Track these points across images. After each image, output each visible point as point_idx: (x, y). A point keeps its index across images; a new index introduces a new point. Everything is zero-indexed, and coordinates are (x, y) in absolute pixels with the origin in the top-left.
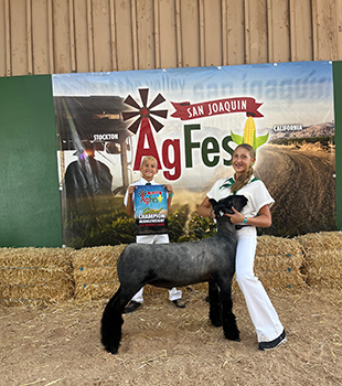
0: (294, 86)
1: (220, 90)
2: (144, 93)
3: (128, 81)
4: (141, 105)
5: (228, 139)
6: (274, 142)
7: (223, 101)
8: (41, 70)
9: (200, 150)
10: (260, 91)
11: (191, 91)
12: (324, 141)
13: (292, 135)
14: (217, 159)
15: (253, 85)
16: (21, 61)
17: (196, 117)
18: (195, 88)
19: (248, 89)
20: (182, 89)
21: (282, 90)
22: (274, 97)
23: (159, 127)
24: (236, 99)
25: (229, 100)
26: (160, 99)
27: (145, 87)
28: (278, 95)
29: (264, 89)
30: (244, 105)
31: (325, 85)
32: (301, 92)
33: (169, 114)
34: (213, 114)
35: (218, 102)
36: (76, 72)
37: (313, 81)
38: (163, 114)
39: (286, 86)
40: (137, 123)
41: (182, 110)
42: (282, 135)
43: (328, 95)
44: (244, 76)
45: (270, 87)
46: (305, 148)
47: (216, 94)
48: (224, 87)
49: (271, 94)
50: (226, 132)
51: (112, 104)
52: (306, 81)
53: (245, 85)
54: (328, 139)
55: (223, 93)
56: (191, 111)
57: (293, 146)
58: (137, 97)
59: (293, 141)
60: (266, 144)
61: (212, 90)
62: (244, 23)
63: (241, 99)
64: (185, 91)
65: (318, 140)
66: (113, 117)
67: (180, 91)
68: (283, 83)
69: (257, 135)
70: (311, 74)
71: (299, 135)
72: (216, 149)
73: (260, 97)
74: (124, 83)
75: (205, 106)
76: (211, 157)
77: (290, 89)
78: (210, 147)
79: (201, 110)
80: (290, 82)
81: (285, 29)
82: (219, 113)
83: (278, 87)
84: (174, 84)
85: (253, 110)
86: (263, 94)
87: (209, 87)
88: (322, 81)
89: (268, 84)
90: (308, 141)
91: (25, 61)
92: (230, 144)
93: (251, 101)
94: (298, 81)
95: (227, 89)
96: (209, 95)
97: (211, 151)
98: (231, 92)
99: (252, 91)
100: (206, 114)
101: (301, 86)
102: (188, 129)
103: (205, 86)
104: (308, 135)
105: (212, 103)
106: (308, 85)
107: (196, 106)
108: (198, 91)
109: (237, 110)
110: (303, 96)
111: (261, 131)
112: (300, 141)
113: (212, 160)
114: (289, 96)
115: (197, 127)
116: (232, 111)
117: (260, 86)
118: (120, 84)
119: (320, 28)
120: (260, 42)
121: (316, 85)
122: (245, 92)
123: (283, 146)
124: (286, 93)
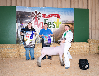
0: (67, 13)
1: (52, 12)
2: (36, 12)
3: (33, 9)
4: (35, 14)
5: (54, 22)
6: (63, 24)
7: (53, 15)
8: (13, 5)
10: (60, 13)
11: (46, 12)
12: (72, 24)
13: (66, 23)
14: (51, 26)
15: (59, 12)
16: (9, 3)
17: (47, 17)
18: (47, 12)
19: (58, 12)
20: (44, 11)
22: (63, 15)
23: (39, 19)
24: (55, 14)
25: (54, 15)
26: (39, 13)
27: (37, 11)
28: (64, 14)
29: (61, 13)
30: (57, 16)
31: (72, 13)
32: (68, 14)
33: (41, 17)
34: (51, 17)
35: (51, 15)
36: (21, 6)
37: (70, 12)
38: (40, 16)
39: (65, 13)
40: (35, 18)
41: (44, 16)
42: (64, 22)
43: (73, 15)
44: (57, 10)
45: (62, 13)
47: (51, 13)
48: (53, 12)
49: (62, 14)
50: (53, 21)
51: (29, 13)
52: (69, 12)
53: (57, 12)
54: (73, 24)
55: (53, 13)
56: (46, 16)
58: (35, 12)
59: (66, 24)
60: (61, 24)
61: (50, 12)
64: (45, 12)
65: (71, 24)
66: (29, 16)
67: (44, 12)
68: (65, 12)
69: (59, 22)
70: (70, 11)
71: (67, 23)
72: (51, 24)
73: (60, 14)
74: (32, 9)
76: (50, 26)
77: (66, 13)
79: (48, 16)
80: (66, 12)
81: (65, 1)
82: (52, 17)
83: (64, 13)
84: (43, 10)
85: (58, 17)
86: (61, 14)
87: (50, 11)
88: (72, 12)
89: (62, 12)
91: (10, 3)
92: (54, 23)
93: (58, 15)
94: (67, 12)
95: (54, 12)
96: (50, 13)
98: (54, 13)
99: (58, 13)
100: (49, 17)
101: (68, 13)
102: (45, 20)
103: (49, 11)
104: (69, 23)
105: (50, 15)
106: (69, 13)
107: (47, 15)
108: (48, 12)
109: (55, 17)
110: (68, 15)
111: (60, 21)
113: (50, 27)
114: (66, 15)
115: (47, 20)
116: (54, 17)
117: (60, 12)
118: (31, 9)
119: (72, 2)
120: (60, 3)
121: (71, 13)
122: (57, 13)
123: (64, 25)
124: (65, 14)
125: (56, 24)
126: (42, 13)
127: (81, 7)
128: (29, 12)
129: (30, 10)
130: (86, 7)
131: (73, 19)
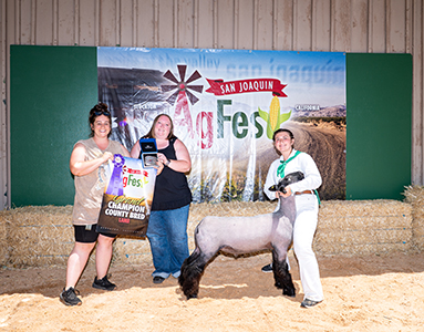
0: (313, 72)
1: (250, 70)
2: (182, 69)
3: (168, 58)
4: (179, 80)
5: (257, 114)
6: (296, 119)
7: (253, 81)
8: (86, 40)
9: (231, 122)
10: (285, 73)
11: (225, 70)
12: (337, 121)
13: (310, 115)
14: (245, 131)
15: (279, 69)
16: (68, 32)
17: (228, 93)
18: (228, 68)
19: (275, 71)
20: (217, 67)
21: (303, 74)
22: (296, 80)
23: (194, 100)
24: (264, 80)
25: (258, 80)
26: (196, 75)
27: (184, 64)
28: (300, 78)
29: (288, 73)
30: (271, 86)
31: (339, 73)
32: (319, 77)
33: (204, 89)
34: (244, 91)
35: (248, 81)
36: (119, 46)
37: (329, 69)
38: (199, 88)
39: (307, 72)
40: (176, 94)
41: (216, 86)
42: (303, 114)
43: (342, 81)
44: (272, 60)
45: (294, 71)
46: (322, 126)
47: (247, 74)
48: (254, 68)
49: (294, 77)
50: (254, 108)
51: (150, 76)
52: (323, 69)
53: (272, 68)
54: (341, 119)
55: (253, 73)
56: (224, 88)
57: (311, 123)
58: (175, 72)
59: (312, 119)
60: (289, 121)
61: (243, 70)
62: (273, 15)
63: (268, 80)
64: (219, 70)
65: (332, 120)
66: (150, 89)
67: (214, 69)
68: (304, 69)
69: (281, 113)
70: (328, 63)
71: (317, 115)
72: (245, 123)
73: (284, 80)
74: (165, 59)
75: (237, 84)
76: (240, 130)
77: (310, 75)
78: (240, 120)
79: (233, 88)
80: (310, 68)
81: (308, 22)
82: (248, 91)
83: (300, 72)
84: (210, 63)
85: (278, 90)
86: (288, 78)
87: (240, 68)
88: (337, 69)
89: (292, 68)
90: (324, 120)
91: (72, 32)
92: (257, 118)
93: (276, 83)
94: (316, 69)
95: (257, 71)
96: (240, 75)
97: (241, 125)
98: (260, 73)
99: (278, 74)
100: (237, 91)
101: (319, 72)
102: (221, 104)
103: (237, 67)
104: (324, 115)
105: (242, 82)
106: (326, 72)
107: (229, 83)
108: (231, 70)
109: (264, 90)
110: (321, 81)
111: (285, 109)
112: (318, 120)
113: (241, 132)
114: (309, 81)
115: (229, 102)
116: (260, 90)
117: (285, 69)
118: (161, 59)
119: (337, 24)
120: (286, 32)
121: (332, 72)
122: (272, 74)
123: (303, 123)
124: (307, 78)
125: (269, 122)
126: (208, 74)
127: (377, 47)
128: (154, 72)
129: (157, 61)
130: (397, 46)
131: (342, 101)
